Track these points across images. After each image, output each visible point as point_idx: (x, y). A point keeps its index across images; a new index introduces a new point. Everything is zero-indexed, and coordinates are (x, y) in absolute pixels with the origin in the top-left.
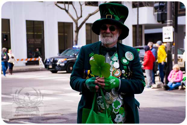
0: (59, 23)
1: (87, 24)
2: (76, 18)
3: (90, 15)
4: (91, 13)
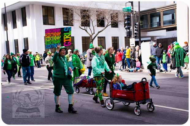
0: (83, 37)
1: (98, 37)
2: (91, 34)
3: (99, 32)
4: (100, 31)
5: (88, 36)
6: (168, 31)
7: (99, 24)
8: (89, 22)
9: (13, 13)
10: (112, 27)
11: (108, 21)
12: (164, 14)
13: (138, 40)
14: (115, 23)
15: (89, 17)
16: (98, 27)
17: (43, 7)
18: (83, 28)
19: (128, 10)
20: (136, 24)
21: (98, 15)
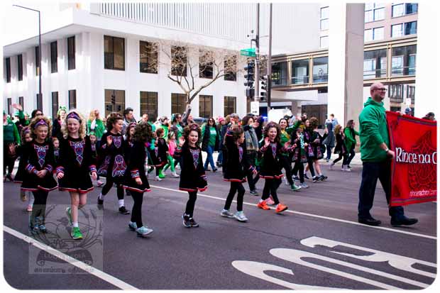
0: (172, 94)
1: (200, 96)
2: (188, 90)
4: (203, 85)
5: (183, 92)
6: (322, 92)
7: (203, 72)
8: (186, 68)
9: (53, 46)
10: (225, 79)
11: (218, 70)
12: (315, 64)
13: (265, 105)
14: (232, 73)
15: (185, 60)
16: (201, 79)
17: (106, 37)
18: (175, 77)
19: (251, 53)
20: (263, 78)
21: (202, 58)
